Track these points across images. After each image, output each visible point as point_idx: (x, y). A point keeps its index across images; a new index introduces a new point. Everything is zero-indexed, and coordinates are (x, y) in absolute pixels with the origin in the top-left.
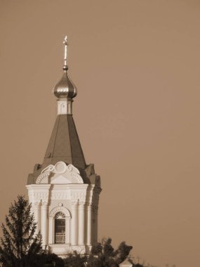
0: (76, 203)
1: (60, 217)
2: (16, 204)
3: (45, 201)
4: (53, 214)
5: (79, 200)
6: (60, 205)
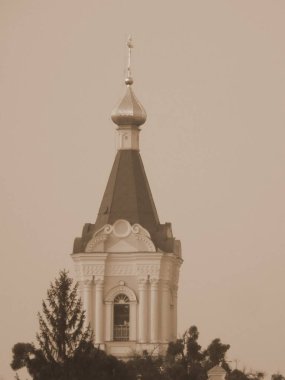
0: (145, 281)
1: (122, 302)
2: (57, 283)
3: (100, 277)
4: (111, 297)
5: (149, 276)
6: (122, 283)
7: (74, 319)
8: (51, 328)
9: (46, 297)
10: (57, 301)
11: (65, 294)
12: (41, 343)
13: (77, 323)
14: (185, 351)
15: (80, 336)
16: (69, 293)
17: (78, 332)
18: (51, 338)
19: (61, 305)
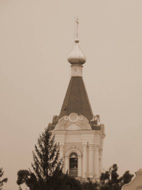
0: (86, 145)
1: (73, 156)
3: (62, 144)
4: (68, 154)
5: (88, 143)
6: (74, 147)
7: (53, 154)
8: (40, 160)
9: (37, 142)
10: (43, 145)
11: (48, 141)
12: (34, 168)
13: (55, 157)
14: (110, 178)
15: (56, 165)
16: (50, 140)
17: (55, 162)
18: (40, 165)
19: (45, 147)
